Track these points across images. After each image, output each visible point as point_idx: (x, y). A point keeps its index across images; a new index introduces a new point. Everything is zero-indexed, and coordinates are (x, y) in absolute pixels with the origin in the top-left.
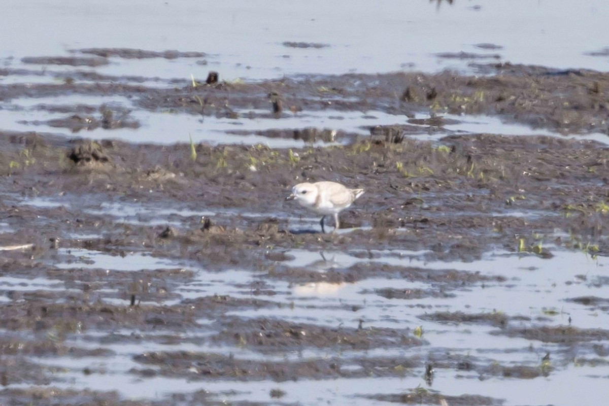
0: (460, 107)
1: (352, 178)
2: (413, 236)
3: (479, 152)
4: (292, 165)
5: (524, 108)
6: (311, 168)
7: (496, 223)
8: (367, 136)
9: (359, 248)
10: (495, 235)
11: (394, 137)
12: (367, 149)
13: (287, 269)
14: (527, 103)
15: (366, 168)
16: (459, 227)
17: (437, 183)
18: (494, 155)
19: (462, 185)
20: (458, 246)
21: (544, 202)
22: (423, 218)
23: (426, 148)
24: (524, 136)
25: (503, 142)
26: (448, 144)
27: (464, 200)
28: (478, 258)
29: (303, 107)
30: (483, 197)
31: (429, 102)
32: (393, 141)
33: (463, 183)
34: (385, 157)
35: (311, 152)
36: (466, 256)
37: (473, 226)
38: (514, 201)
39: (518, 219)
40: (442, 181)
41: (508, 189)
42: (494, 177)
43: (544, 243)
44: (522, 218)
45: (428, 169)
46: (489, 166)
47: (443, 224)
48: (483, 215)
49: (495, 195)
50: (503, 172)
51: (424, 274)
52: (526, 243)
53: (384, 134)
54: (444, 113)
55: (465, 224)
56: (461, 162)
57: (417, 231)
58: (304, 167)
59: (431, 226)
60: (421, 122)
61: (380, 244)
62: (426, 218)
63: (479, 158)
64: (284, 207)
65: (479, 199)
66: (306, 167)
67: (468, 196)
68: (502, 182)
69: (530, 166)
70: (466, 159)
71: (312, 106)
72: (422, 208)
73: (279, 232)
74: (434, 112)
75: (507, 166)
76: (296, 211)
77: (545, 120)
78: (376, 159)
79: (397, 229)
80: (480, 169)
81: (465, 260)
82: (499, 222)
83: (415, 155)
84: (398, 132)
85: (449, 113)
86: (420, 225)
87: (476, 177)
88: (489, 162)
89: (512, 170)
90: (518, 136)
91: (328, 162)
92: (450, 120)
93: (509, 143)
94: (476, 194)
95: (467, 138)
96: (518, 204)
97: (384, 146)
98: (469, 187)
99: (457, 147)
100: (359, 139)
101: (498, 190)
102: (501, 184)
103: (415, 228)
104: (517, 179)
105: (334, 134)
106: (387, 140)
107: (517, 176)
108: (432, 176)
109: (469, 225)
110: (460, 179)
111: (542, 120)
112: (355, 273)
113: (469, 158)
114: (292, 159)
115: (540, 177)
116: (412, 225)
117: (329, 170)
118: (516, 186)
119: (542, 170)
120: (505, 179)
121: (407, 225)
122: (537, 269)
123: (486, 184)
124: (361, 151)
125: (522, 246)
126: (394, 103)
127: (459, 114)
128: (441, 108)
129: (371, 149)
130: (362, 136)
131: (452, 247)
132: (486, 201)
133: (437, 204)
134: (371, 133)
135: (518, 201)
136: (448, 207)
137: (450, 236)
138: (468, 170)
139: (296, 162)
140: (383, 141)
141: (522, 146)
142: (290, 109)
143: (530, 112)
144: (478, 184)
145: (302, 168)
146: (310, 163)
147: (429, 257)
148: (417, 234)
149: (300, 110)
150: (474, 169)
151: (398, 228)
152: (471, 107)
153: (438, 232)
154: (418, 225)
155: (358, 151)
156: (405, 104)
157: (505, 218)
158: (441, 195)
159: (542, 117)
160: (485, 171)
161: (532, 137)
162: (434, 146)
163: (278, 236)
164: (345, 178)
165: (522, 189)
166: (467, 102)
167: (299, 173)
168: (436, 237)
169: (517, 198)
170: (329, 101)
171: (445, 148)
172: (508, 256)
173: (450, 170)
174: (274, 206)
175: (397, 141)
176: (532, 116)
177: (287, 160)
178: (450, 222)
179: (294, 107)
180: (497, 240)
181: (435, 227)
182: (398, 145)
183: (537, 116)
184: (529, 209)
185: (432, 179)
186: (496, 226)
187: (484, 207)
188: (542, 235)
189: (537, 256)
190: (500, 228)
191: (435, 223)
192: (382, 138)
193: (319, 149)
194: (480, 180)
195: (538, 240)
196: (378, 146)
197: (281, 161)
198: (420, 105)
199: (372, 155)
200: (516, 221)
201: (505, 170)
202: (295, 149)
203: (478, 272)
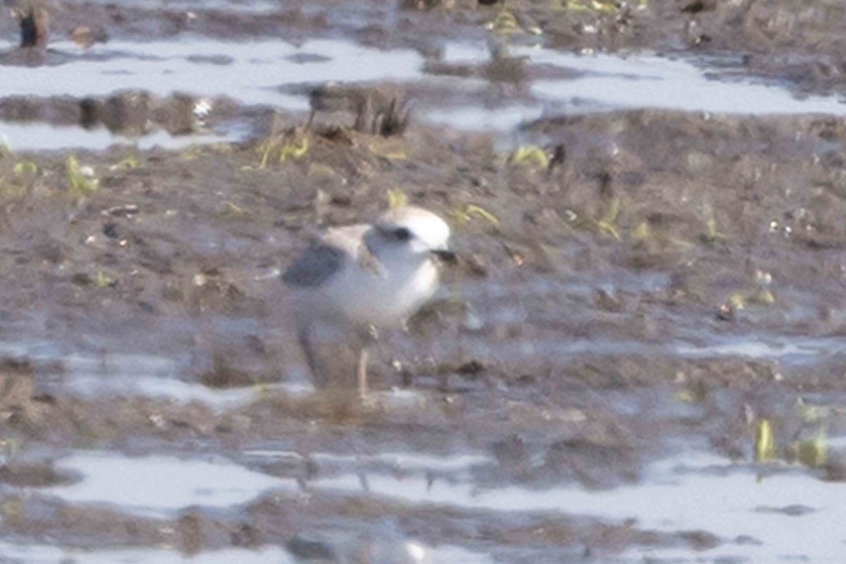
0: (578, 28)
1: (255, 238)
2: (436, 415)
3: (636, 163)
4: (74, 203)
5: (771, 35)
6: (132, 212)
7: (688, 374)
8: (302, 113)
9: (274, 448)
10: (685, 412)
11: (380, 118)
12: (299, 153)
13: (60, 507)
14: (782, 19)
15: (294, 209)
16: (575, 388)
17: (510, 254)
18: (681, 173)
19: (583, 261)
20: (573, 445)
21: (833, 312)
22: (467, 359)
23: (476, 153)
24: (771, 116)
25: (708, 134)
26: (545, 140)
27: (590, 307)
28: (632, 478)
29: (110, 30)
30: (649, 299)
31: (485, 11)
32: (378, 129)
33: (586, 252)
34: (353, 173)
35: (133, 163)
36: (595, 472)
37: (616, 384)
38: (740, 306)
39: (753, 364)
40: (525, 249)
41: (724, 270)
42: (684, 236)
43: (833, 432)
44: (765, 359)
45: (486, 214)
46: (667, 204)
47: (525, 380)
48: (647, 351)
49: (686, 290)
50: (711, 223)
51: (471, 527)
52: (778, 430)
53: (350, 108)
54: (531, 45)
55: (594, 377)
56: (582, 193)
57: (450, 399)
58: (112, 209)
59: (490, 386)
60: (462, 71)
61: (340, 434)
62: (477, 359)
63: (634, 180)
64: (50, 326)
65: (633, 303)
66: (119, 208)
67: (602, 294)
68: (708, 253)
69: (790, 208)
70: (595, 184)
71: (135, 25)
72: (465, 331)
73: (36, 399)
74: (498, 40)
75: (719, 205)
76: (89, 339)
77: (835, 71)
78: (325, 182)
79: (387, 394)
80: (640, 213)
81: (591, 484)
82: (697, 372)
83: (445, 171)
84: (393, 105)
85: (547, 46)
86: (457, 381)
87: (625, 237)
88: (667, 192)
89: (736, 217)
90: (753, 117)
91: (181, 193)
92: (550, 66)
93: (726, 137)
94: (625, 288)
95: (597, 122)
96: (754, 319)
97: (350, 142)
98: (604, 266)
99: (567, 148)
100: (279, 124)
101: (693, 273)
102: (704, 259)
103: (443, 389)
104: (748, 245)
105: (202, 108)
106: (358, 126)
107: (750, 236)
108: (495, 233)
109: (605, 380)
110: (577, 242)
111: (825, 69)
112: (262, 523)
113: (604, 180)
114: (76, 185)
115: (819, 238)
116: (432, 381)
117: (184, 218)
118: (748, 262)
119: (827, 215)
120: (715, 243)
121: (423, 380)
122: (809, 510)
123: (658, 257)
124: (283, 158)
125: (765, 443)
126: (380, 15)
127: (577, 51)
128: (520, 31)
129: (313, 155)
130: (286, 115)
131: (555, 446)
132: (659, 310)
133: (508, 315)
134: (312, 103)
135: (754, 308)
136: (543, 325)
137: (547, 416)
138: (600, 214)
139: (88, 192)
140: (348, 128)
141: (764, 146)
142: (70, 35)
143: (790, 44)
144: (631, 253)
145: (105, 213)
146: (129, 197)
147: (483, 478)
148: (447, 409)
149: (103, 38)
150: (620, 213)
151: (389, 388)
152: (614, 29)
153: (512, 404)
154: (449, 382)
155: (274, 162)
156: (414, 18)
157: (716, 359)
158: (521, 288)
159: (825, 60)
160: (655, 220)
161: (795, 120)
162: (502, 148)
163: (35, 411)
164: (234, 240)
165: (765, 271)
166: (602, 14)
167: (98, 224)
168: (506, 419)
169: (751, 301)
170: (189, 10)
171: (535, 153)
172: (722, 471)
173: (548, 215)
174: (22, 323)
175: (390, 128)
176: (794, 58)
177: (63, 188)
178: (547, 373)
179: (81, 30)
180: (690, 425)
181: (501, 386)
182: (392, 141)
183: (808, 59)
184: (787, 334)
185: (494, 243)
186: (689, 385)
187: (651, 328)
188: (824, 412)
189: (807, 473)
190: (700, 390)
191: (503, 376)
192: (342, 118)
193: (156, 157)
194: (640, 245)
195: (813, 426)
196: (331, 143)
197: (40, 190)
198: (460, 20)
199: (314, 168)
200: (748, 370)
201: (716, 217)
202: (84, 155)
203: (630, 522)
